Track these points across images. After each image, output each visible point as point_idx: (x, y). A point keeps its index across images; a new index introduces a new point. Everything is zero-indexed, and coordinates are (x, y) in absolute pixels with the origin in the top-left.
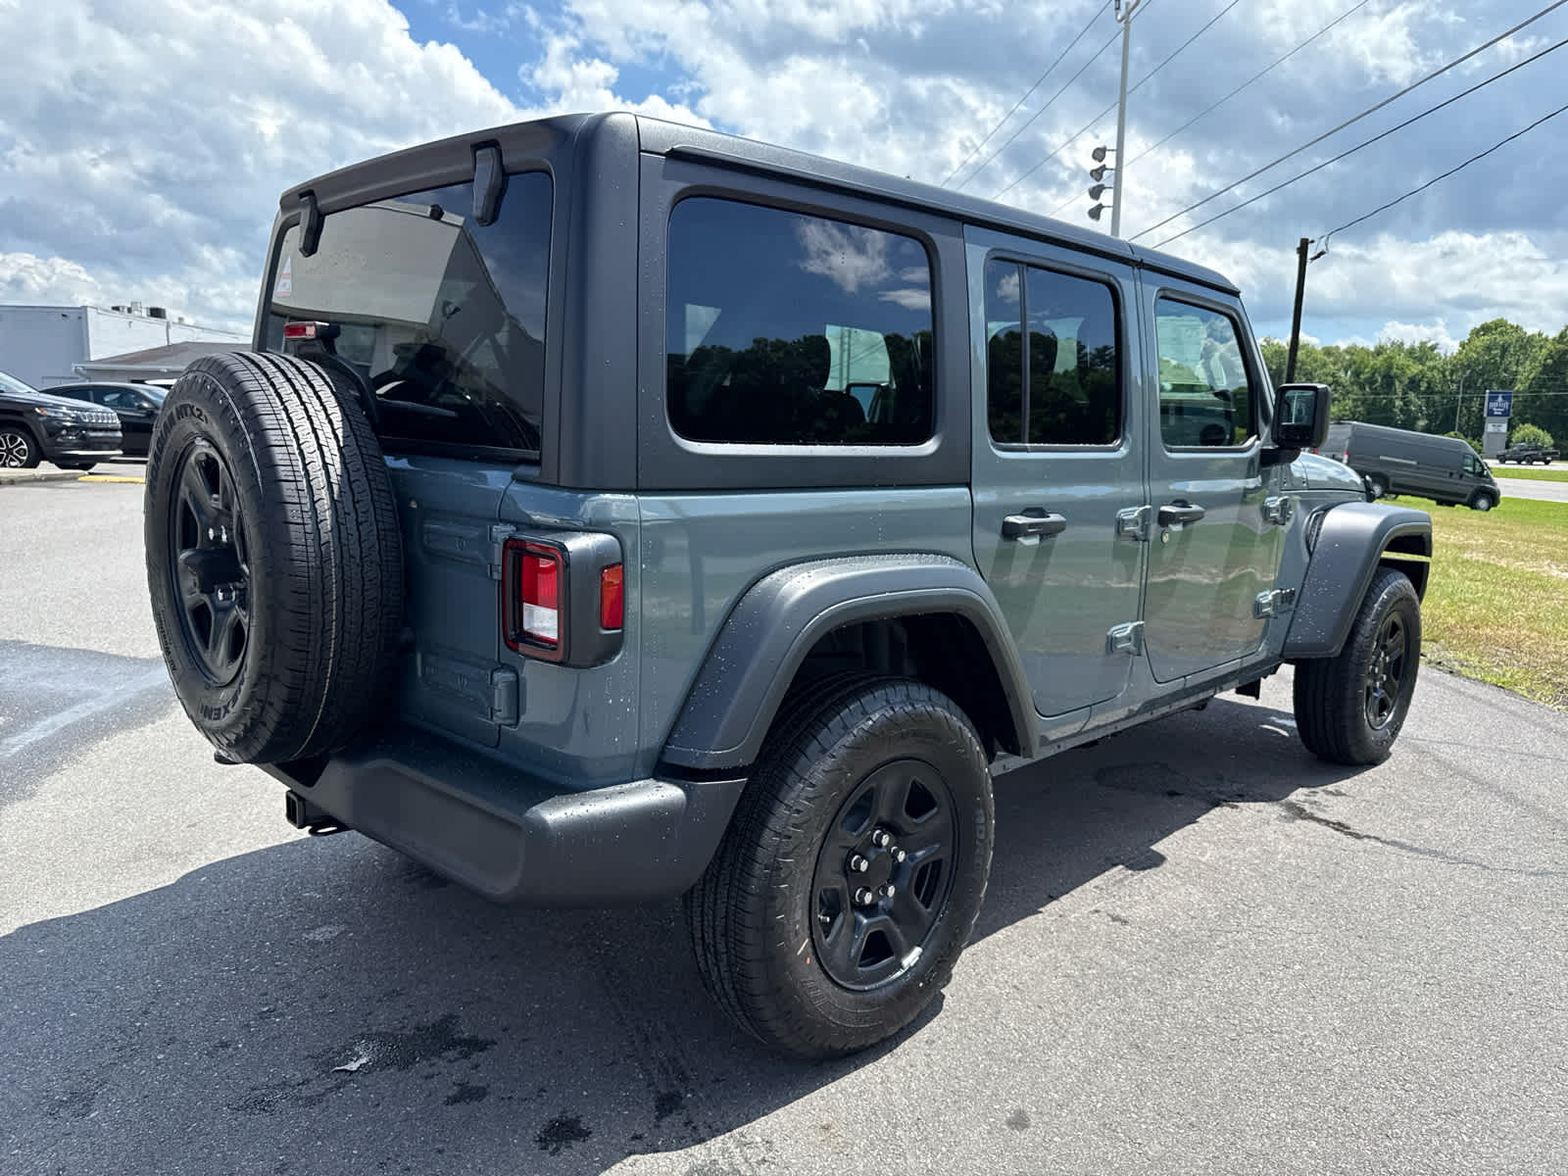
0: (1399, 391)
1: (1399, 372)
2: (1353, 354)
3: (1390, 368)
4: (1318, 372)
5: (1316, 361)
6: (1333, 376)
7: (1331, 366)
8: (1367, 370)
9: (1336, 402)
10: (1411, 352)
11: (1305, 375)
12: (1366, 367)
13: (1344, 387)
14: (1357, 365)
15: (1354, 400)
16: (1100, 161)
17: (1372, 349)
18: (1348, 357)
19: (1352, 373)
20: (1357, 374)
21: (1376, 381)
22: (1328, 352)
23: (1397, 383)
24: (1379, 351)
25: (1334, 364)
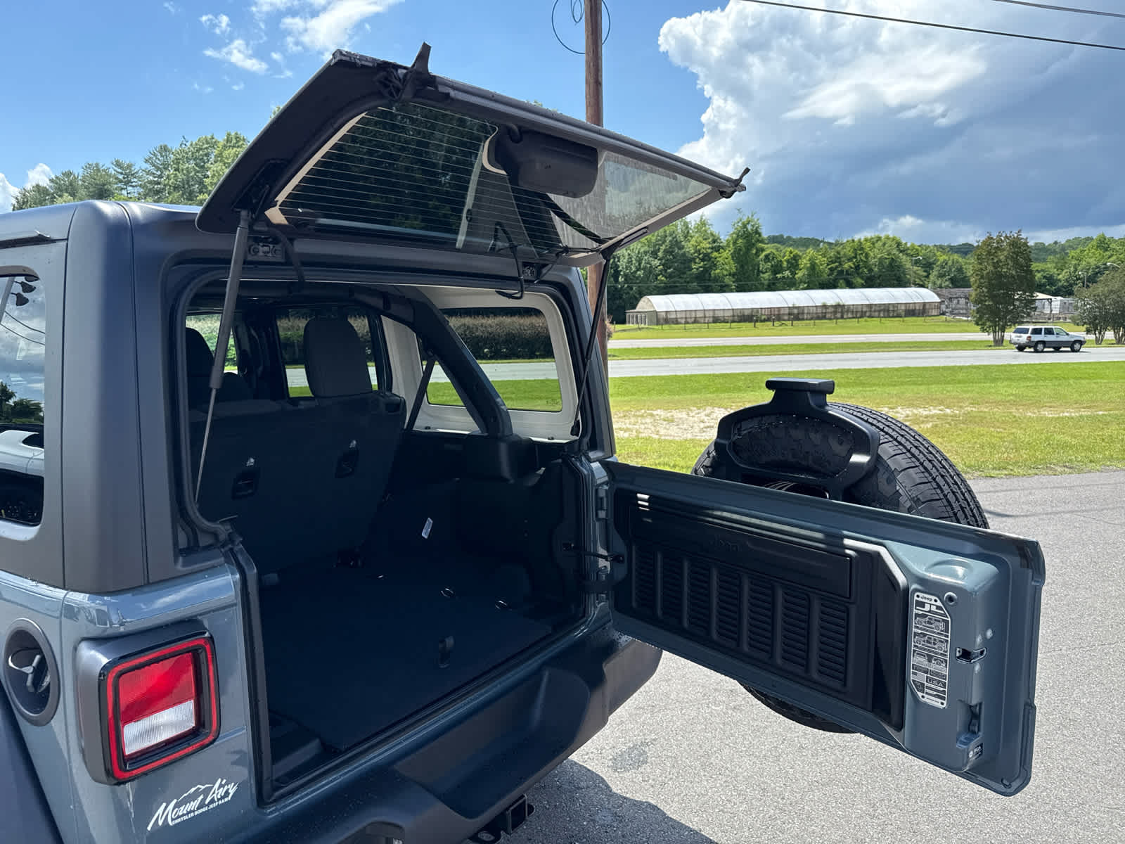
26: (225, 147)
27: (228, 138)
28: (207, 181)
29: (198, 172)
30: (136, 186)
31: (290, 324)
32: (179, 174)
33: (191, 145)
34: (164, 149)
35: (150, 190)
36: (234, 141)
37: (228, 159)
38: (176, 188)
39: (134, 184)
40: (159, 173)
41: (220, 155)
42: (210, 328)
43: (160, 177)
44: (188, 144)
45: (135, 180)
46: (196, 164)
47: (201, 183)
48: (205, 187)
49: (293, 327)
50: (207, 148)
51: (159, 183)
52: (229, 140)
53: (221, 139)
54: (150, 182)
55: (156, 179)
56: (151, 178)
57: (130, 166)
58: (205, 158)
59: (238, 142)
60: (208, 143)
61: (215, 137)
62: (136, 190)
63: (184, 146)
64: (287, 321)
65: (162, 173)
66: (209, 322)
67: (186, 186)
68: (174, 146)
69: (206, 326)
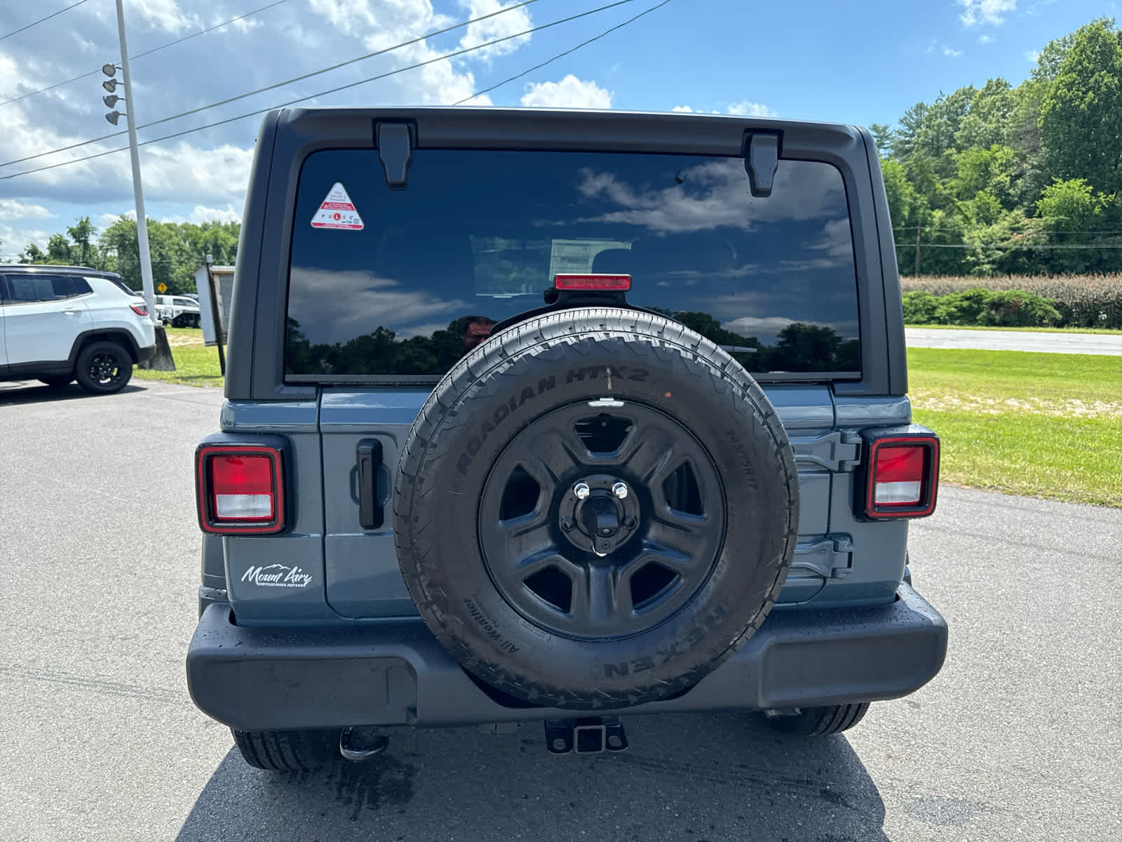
0: (226, 257)
1: (223, 242)
2: (187, 229)
3: (216, 239)
4: (167, 242)
5: (164, 234)
6: (178, 244)
7: (175, 238)
8: (201, 241)
9: (184, 264)
10: (226, 229)
11: (158, 244)
12: (200, 238)
13: (187, 253)
14: (193, 237)
15: (196, 263)
16: (111, 76)
17: (200, 225)
18: (184, 231)
19: (190, 243)
20: (194, 244)
21: (209, 249)
22: (169, 226)
23: (223, 250)
24: (205, 228)
25: (176, 235)
26: (983, 96)
27: (988, 85)
28: (957, 134)
29: (949, 126)
30: (888, 148)
31: (1011, 282)
32: (929, 131)
33: (947, 99)
34: (921, 107)
35: (901, 150)
36: (994, 88)
37: (983, 108)
38: (924, 145)
39: (885, 146)
40: (911, 132)
41: (976, 105)
42: (923, 285)
43: (912, 136)
44: (944, 99)
45: (888, 142)
46: (949, 119)
47: (951, 137)
48: (954, 141)
49: (1013, 286)
50: (963, 100)
51: (908, 142)
52: (988, 88)
53: (980, 87)
54: (901, 142)
55: (907, 139)
56: (903, 138)
57: (885, 129)
58: (959, 110)
59: (998, 88)
60: (964, 94)
61: (974, 87)
62: (887, 151)
63: (939, 101)
64: (1008, 279)
65: (914, 131)
66: (923, 279)
67: (935, 143)
68: (930, 103)
69: (920, 283)
